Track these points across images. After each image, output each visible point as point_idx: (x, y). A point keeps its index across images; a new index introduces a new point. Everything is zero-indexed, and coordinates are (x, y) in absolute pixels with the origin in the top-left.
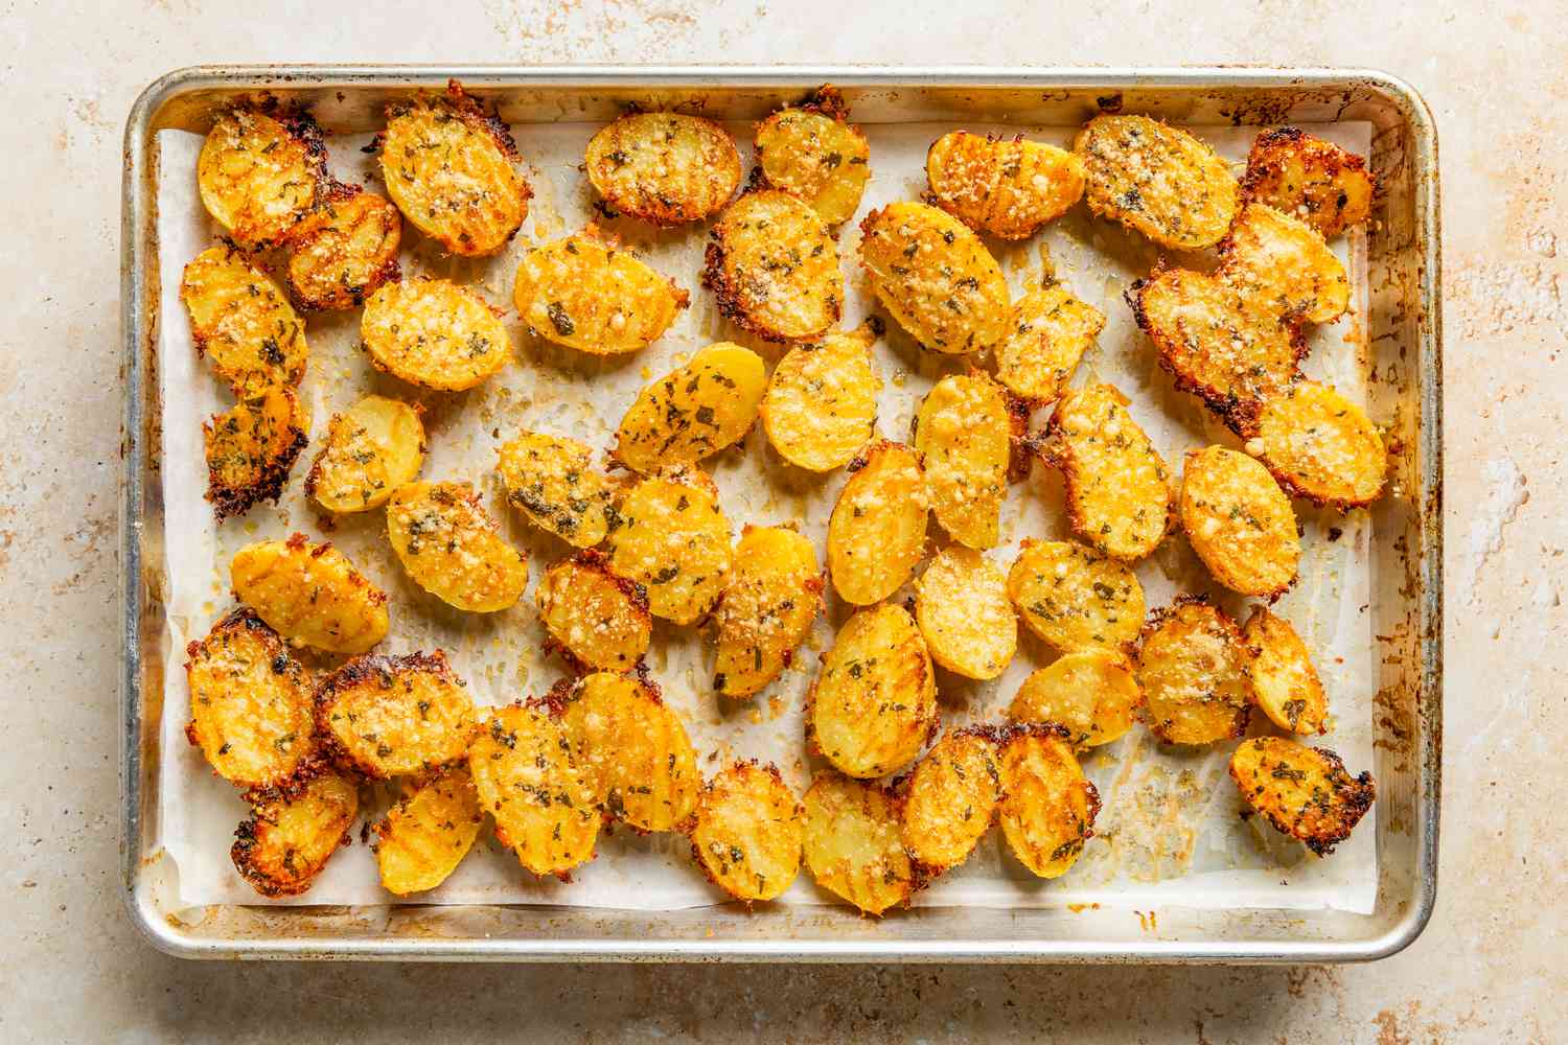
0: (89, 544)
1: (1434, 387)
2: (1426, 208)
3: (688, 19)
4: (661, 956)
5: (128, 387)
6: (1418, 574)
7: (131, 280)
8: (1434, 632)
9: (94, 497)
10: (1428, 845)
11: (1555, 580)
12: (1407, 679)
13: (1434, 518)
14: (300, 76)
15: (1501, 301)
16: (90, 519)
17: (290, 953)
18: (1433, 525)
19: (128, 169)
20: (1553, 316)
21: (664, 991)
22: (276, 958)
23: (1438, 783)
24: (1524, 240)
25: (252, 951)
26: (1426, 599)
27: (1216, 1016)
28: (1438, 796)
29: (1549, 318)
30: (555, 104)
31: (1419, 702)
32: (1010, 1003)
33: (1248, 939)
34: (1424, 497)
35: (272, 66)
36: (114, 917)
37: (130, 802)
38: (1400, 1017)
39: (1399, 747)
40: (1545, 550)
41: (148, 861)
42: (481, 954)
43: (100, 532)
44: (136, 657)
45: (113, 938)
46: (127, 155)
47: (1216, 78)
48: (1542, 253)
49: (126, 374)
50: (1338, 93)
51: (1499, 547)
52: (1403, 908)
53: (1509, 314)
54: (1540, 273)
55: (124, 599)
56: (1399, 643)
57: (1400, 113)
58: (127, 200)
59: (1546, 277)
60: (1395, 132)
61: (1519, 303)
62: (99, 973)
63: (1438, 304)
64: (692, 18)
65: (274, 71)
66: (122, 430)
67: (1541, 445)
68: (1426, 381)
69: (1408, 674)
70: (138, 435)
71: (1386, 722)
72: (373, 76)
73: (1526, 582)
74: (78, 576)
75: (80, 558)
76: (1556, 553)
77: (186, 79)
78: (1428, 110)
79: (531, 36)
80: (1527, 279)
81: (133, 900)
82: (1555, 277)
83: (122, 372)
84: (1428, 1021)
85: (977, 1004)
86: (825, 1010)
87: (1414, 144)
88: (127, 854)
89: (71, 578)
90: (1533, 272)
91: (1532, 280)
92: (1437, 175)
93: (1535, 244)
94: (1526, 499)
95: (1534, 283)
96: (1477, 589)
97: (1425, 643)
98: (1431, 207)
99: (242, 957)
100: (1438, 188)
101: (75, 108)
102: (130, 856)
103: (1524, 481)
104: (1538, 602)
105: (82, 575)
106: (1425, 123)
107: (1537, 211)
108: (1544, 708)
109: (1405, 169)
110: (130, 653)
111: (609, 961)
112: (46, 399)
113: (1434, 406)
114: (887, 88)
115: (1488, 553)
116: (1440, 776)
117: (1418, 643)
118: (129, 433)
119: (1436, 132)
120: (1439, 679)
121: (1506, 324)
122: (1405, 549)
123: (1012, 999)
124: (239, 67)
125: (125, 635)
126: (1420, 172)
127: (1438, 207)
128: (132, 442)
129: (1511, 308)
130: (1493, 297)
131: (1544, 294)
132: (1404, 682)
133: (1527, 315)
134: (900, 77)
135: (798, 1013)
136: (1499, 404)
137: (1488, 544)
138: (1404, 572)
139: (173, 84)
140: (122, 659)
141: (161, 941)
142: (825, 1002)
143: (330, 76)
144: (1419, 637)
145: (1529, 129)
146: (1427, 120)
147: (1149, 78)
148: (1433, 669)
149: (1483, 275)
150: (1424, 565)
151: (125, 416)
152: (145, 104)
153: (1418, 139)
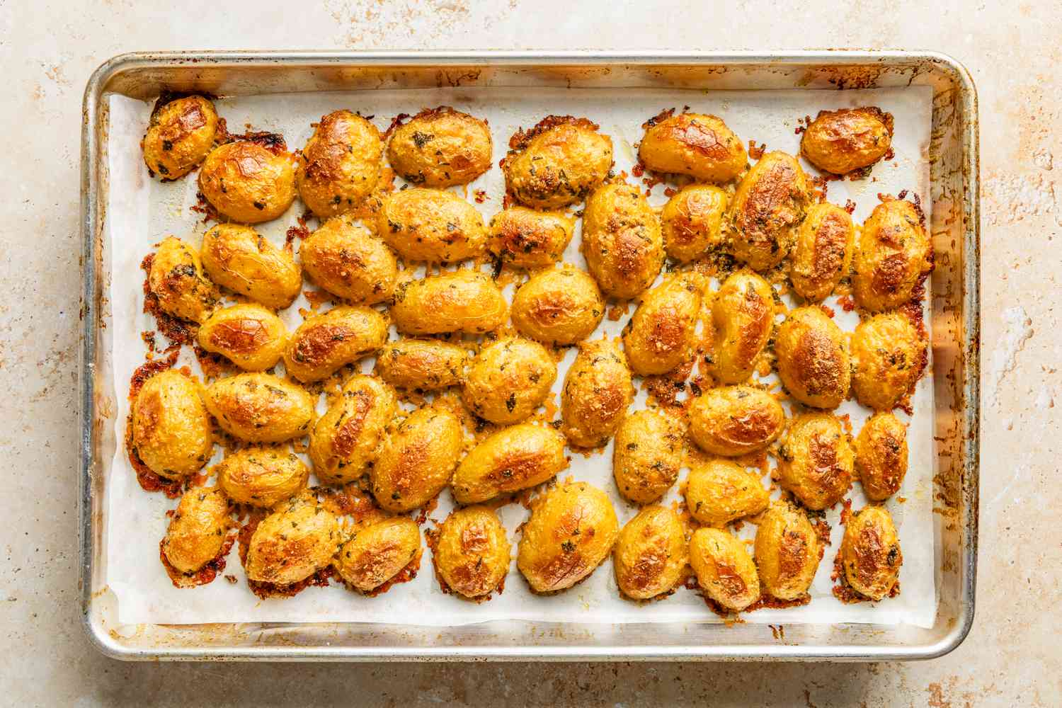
0: (54, 367)
1: (974, 267)
2: (969, 146)
3: (463, 9)
4: (446, 657)
5: (85, 272)
6: (963, 395)
7: (87, 199)
8: (974, 434)
9: (57, 335)
10: (969, 580)
11: (1051, 390)
12: (955, 466)
13: (974, 357)
14: (203, 59)
15: (1016, 200)
16: (55, 351)
17: (194, 656)
18: (973, 361)
19: (85, 123)
20: (1050, 210)
21: (444, 671)
22: (184, 660)
23: (976, 538)
24: (1030, 157)
25: (168, 655)
26: (967, 412)
27: (818, 687)
28: (976, 546)
29: (1047, 211)
30: (377, 77)
31: (963, 483)
32: (678, 679)
33: (846, 644)
34: (967, 342)
35: (184, 52)
36: (69, 621)
37: (85, 554)
38: (944, 687)
39: (949, 513)
40: (1044, 369)
41: (97, 594)
42: (323, 656)
43: (61, 359)
44: (90, 455)
45: (68, 636)
46: (85, 113)
47: (826, 58)
48: (1042, 167)
49: (83, 262)
50: (910, 67)
51: (1013, 367)
52: (952, 622)
53: (1020, 209)
54: (1041, 181)
55: (82, 416)
56: (949, 442)
57: (952, 81)
58: (85, 144)
59: (1046, 183)
60: (948, 95)
61: (1028, 201)
62: (59, 659)
63: (977, 211)
64: (466, 8)
65: (185, 56)
66: (81, 300)
67: (1042, 297)
68: (969, 263)
69: (956, 463)
70: (91, 304)
71: (941, 496)
72: (252, 59)
73: (1031, 391)
74: (46, 389)
75: (48, 377)
76: (1051, 371)
77: (125, 61)
78: (971, 79)
79: (357, 21)
80: (1033, 184)
81: (87, 620)
82: (1052, 183)
83: (81, 261)
84: (964, 690)
85: (656, 679)
86: (553, 684)
87: (961, 103)
88: (83, 590)
89: (41, 390)
90: (1037, 180)
91: (1036, 185)
92: (977, 123)
93: (1038, 161)
94: (1031, 334)
95: (1037, 188)
96: (997, 395)
97: (967, 442)
98: (973, 145)
99: (161, 659)
100: (977, 132)
101: (45, 71)
102: (85, 591)
103: (1030, 322)
104: (1039, 405)
105: (49, 389)
106: (968, 87)
107: (1040, 138)
108: (1043, 477)
109: (955, 120)
110: (86, 453)
111: (411, 661)
112: (26, 269)
113: (974, 281)
114: (601, 66)
115: (1005, 372)
116: (977, 532)
117: (963, 442)
118: (85, 302)
119: (976, 94)
120: (977, 467)
121: (1018, 215)
122: (954, 378)
123: (680, 676)
124: (161, 53)
125: (82, 440)
126: (966, 121)
127: (977, 145)
128: (87, 308)
129: (1022, 205)
130: (1010, 197)
131: (1045, 195)
132: (953, 469)
133: (1032, 209)
134: (611, 58)
135: (534, 686)
136: (1013, 270)
137: (1005, 366)
138: (953, 394)
139: (117, 65)
140: (80, 456)
141: (106, 648)
142: (553, 678)
143: (223, 59)
144: (963, 438)
145: (1036, 83)
146: (970, 86)
147: (781, 58)
148: (974, 460)
149: (1003, 182)
150: (967, 390)
151: (83, 291)
152: (97, 79)
153: (965, 99)
